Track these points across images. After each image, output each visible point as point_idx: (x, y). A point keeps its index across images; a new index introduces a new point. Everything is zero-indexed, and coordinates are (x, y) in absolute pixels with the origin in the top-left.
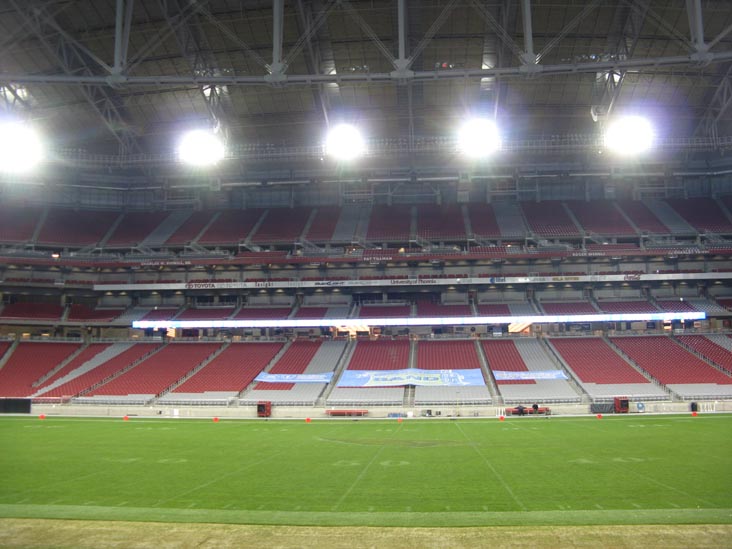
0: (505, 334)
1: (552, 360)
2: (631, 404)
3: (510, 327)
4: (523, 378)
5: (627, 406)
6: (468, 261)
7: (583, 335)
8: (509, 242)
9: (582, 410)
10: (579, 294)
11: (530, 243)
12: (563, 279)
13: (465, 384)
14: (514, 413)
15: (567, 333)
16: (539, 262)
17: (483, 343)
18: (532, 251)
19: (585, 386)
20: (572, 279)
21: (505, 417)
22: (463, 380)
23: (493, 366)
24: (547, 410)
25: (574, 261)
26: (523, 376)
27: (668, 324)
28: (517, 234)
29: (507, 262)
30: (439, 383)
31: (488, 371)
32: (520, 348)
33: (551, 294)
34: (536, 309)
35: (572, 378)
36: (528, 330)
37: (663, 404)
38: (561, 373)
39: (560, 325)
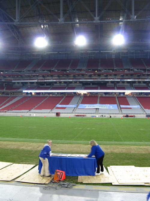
0: (124, 95)
1: (136, 103)
3: (125, 93)
4: (128, 107)
6: (114, 75)
7: (145, 96)
8: (126, 69)
9: (144, 116)
10: (145, 84)
11: (132, 70)
12: (140, 80)
13: (112, 108)
14: (125, 117)
15: (141, 95)
16: (134, 75)
17: (117, 97)
18: (132, 72)
19: (145, 110)
20: (143, 80)
21: (123, 117)
22: (112, 107)
23: (120, 104)
24: (134, 116)
25: (144, 75)
26: (128, 106)
28: (128, 67)
29: (125, 75)
30: (105, 108)
31: (119, 105)
32: (128, 99)
33: (137, 84)
34: (133, 88)
35: (142, 107)
36: (130, 94)
38: (139, 106)
39: (139, 93)
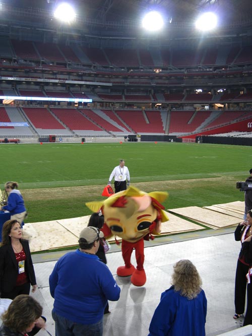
0: (1, 104)
1: (23, 117)
2: (56, 139)
3: (4, 101)
4: (8, 126)
5: (55, 139)
7: (38, 106)
8: (5, 59)
9: (35, 140)
10: (37, 87)
11: (15, 61)
12: (30, 80)
14: (3, 142)
15: (31, 105)
16: (19, 70)
18: (15, 64)
19: (37, 130)
20: (34, 80)
24: (19, 140)
25: (36, 71)
26: (8, 124)
27: (77, 104)
28: (9, 56)
29: (3, 69)
32: (8, 112)
33: (24, 86)
34: (16, 92)
35: (31, 126)
36: (13, 103)
37: (70, 138)
38: (26, 124)
39: (28, 101)
